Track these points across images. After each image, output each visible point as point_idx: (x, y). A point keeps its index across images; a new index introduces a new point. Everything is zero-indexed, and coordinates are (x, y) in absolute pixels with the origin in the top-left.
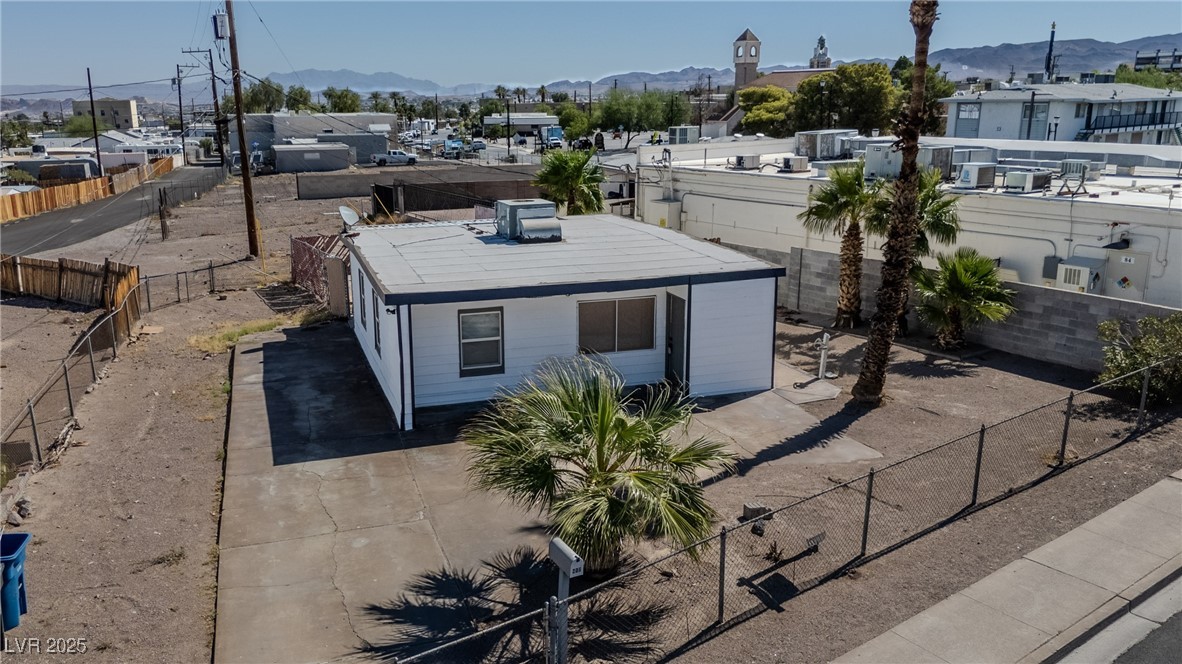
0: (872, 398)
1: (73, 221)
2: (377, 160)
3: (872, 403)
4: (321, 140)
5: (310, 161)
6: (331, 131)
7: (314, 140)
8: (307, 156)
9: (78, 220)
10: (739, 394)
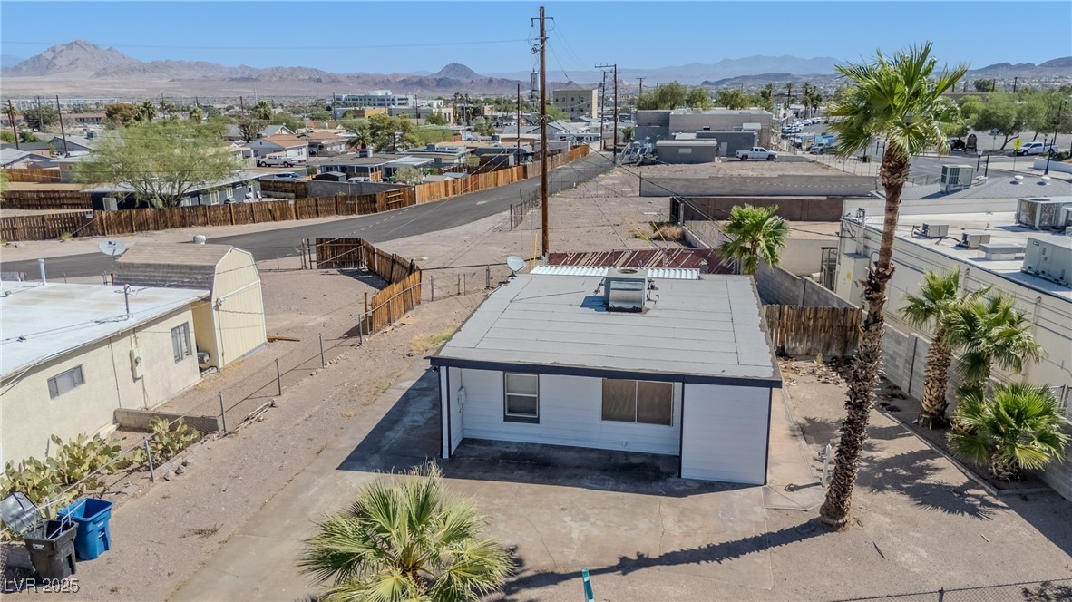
0: (831, 521)
1: (479, 203)
2: (740, 156)
3: (831, 525)
4: (699, 136)
5: (683, 155)
6: (708, 129)
7: (693, 136)
8: (681, 151)
9: (484, 202)
10: (730, 483)
